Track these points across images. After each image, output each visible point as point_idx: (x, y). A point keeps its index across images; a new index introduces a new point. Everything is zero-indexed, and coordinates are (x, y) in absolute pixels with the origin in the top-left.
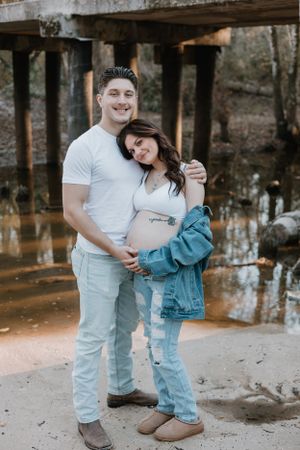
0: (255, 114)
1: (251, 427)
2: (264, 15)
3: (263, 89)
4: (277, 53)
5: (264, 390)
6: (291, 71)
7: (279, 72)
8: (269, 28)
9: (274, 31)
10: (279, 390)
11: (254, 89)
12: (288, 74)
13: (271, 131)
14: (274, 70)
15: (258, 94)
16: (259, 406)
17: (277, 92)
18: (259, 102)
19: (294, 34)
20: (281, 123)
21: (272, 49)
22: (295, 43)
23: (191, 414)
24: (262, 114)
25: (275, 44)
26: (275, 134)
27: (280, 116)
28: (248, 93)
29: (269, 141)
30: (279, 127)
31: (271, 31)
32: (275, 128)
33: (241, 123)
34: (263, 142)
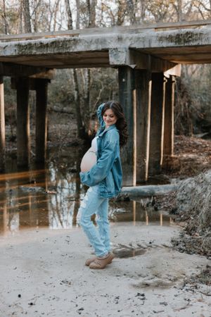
0: (62, 124)
1: (123, 259)
2: (82, 61)
3: (65, 109)
4: (77, 86)
5: (123, 246)
6: (86, 97)
7: (79, 97)
8: (72, 70)
9: (75, 72)
10: (131, 245)
11: (60, 109)
12: (84, 99)
13: (75, 134)
14: (76, 96)
15: (62, 112)
16: (123, 252)
17: (78, 110)
18: (63, 117)
19: (87, 75)
20: (81, 128)
21: (74, 83)
22: (87, 80)
23: (101, 251)
24: (66, 124)
25: (76, 80)
26: (77, 135)
27: (80, 124)
28: (56, 112)
29: (74, 139)
30: (80, 131)
31: (73, 73)
32: (76, 132)
33: (55, 129)
34: (71, 140)
